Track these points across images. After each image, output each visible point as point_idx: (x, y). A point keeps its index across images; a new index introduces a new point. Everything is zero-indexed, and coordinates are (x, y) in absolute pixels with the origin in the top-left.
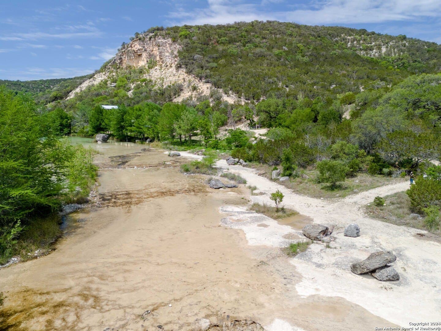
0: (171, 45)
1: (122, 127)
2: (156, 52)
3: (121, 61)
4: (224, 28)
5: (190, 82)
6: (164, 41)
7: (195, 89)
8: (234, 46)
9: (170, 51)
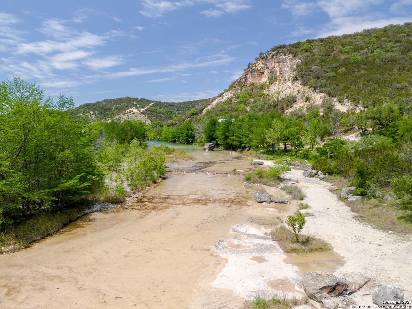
0: (291, 60)
1: (227, 137)
2: (277, 68)
3: (246, 80)
4: (349, 38)
5: (304, 93)
6: (284, 57)
7: (308, 99)
8: (359, 54)
9: (290, 66)
